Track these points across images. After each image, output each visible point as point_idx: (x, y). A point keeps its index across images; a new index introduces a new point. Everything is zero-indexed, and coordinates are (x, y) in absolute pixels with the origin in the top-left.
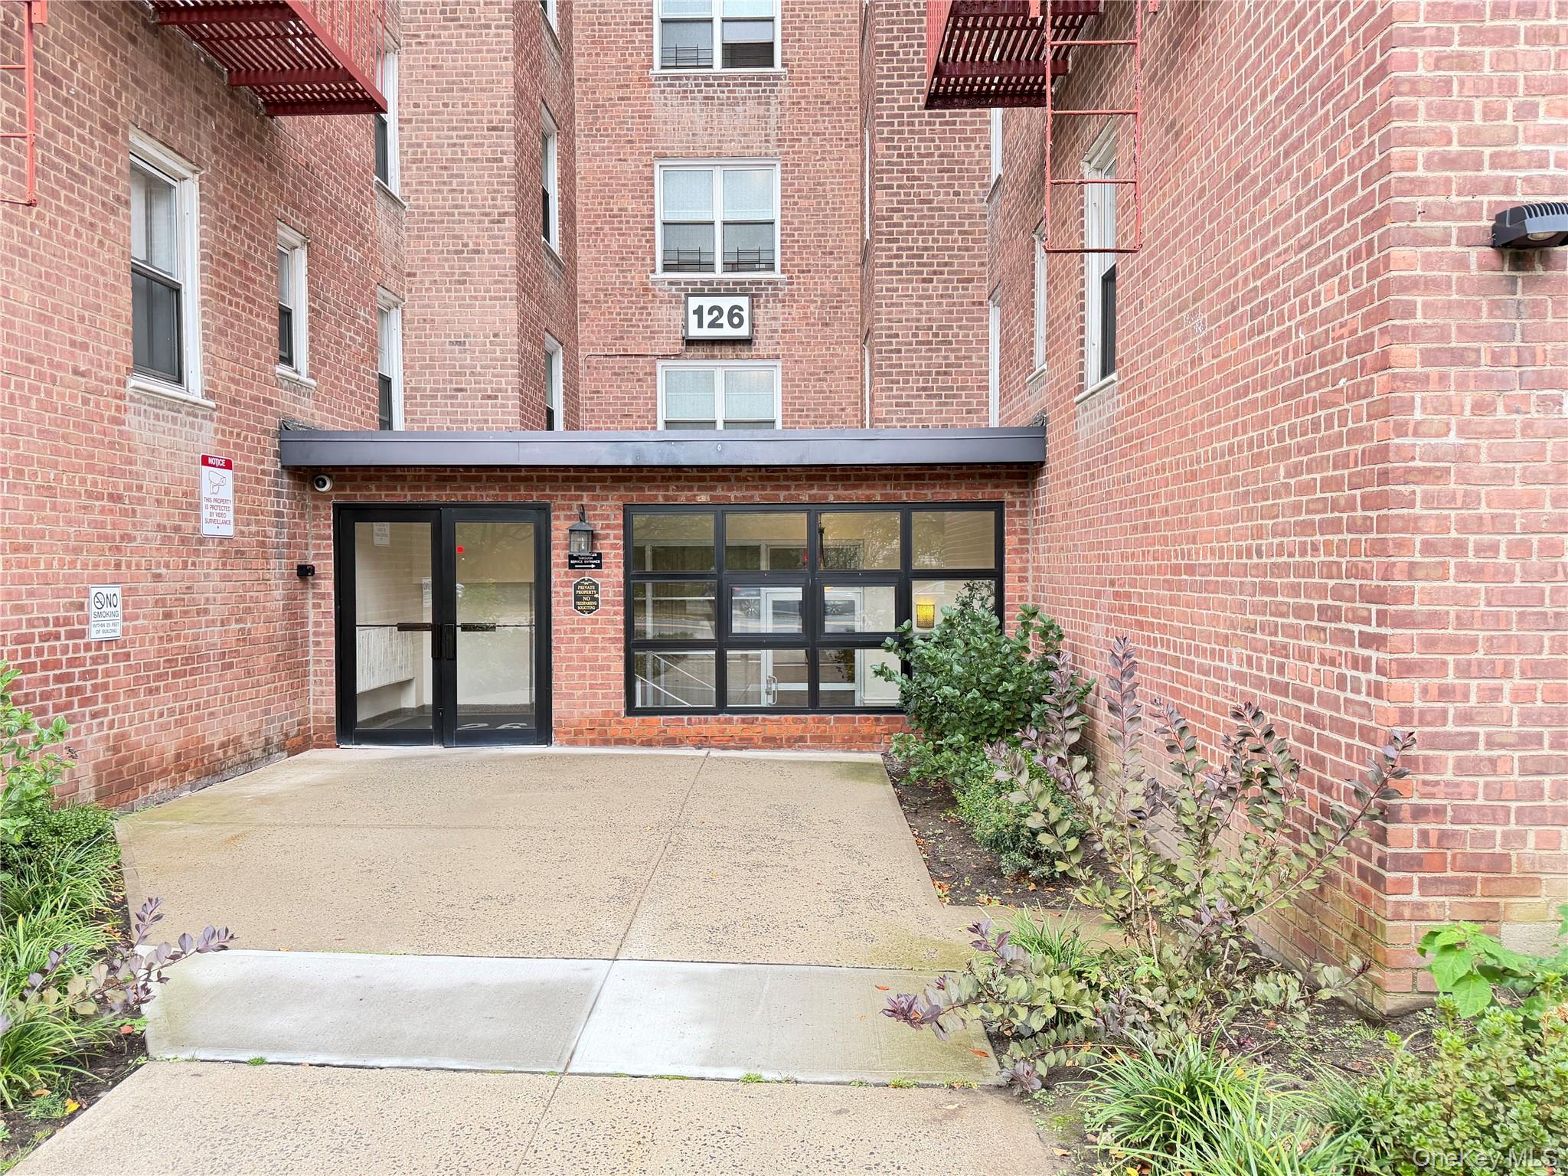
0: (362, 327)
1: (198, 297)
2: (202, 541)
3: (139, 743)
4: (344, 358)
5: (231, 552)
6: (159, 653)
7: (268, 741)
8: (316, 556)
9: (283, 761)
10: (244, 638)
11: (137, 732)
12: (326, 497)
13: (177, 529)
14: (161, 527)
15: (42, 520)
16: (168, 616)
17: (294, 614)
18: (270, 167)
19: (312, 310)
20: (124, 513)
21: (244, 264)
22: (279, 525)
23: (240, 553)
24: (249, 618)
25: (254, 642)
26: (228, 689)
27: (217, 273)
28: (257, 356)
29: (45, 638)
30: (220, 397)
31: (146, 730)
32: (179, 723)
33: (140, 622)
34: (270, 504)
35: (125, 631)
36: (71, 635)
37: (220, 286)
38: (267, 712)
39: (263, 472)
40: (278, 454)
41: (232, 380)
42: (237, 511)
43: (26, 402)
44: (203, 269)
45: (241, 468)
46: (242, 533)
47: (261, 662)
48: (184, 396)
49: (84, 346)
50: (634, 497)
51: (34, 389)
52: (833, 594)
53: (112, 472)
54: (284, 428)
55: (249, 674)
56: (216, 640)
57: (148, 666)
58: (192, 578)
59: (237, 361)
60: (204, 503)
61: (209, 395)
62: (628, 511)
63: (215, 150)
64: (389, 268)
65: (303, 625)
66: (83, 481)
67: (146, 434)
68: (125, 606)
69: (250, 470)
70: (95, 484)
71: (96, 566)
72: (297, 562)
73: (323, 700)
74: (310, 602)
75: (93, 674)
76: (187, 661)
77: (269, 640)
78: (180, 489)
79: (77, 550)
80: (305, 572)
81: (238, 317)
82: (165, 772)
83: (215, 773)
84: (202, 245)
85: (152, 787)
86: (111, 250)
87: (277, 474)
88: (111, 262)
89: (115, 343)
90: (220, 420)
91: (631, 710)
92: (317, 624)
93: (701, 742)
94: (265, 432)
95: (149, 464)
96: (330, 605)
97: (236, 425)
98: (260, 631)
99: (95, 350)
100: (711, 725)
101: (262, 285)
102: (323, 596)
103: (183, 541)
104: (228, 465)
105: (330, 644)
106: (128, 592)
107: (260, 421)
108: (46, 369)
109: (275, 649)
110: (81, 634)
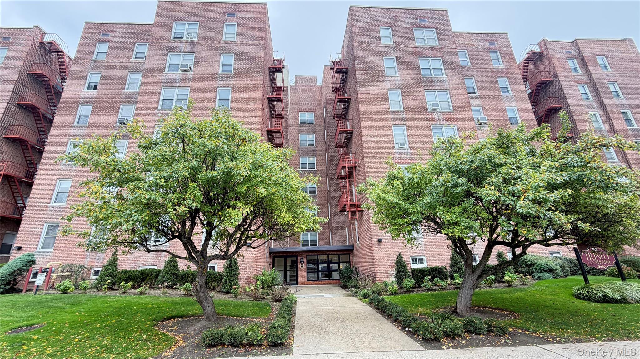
12: (272, 256)
22: (267, 259)
40: (269, 251)
50: (308, 254)
52: (331, 265)
62: (307, 256)
80: (270, 264)
87: (269, 253)
91: (307, 281)
93: (316, 284)
100: (317, 282)
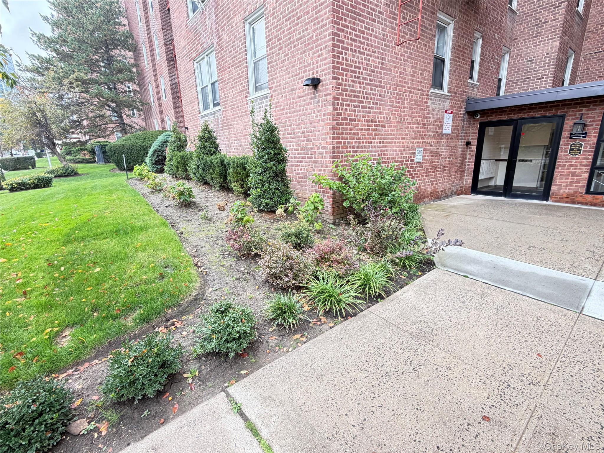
0: (496, 62)
1: (449, 62)
2: (443, 135)
3: (423, 189)
4: (488, 74)
5: (450, 138)
6: (430, 166)
7: (452, 191)
8: (472, 139)
9: (456, 197)
10: (450, 163)
11: (423, 186)
12: (478, 120)
13: (437, 132)
14: (433, 132)
15: (408, 131)
16: (432, 156)
17: (463, 156)
18: (475, 12)
19: (481, 59)
20: (425, 128)
21: (463, 48)
22: (463, 130)
23: (452, 138)
24: (452, 157)
25: (452, 164)
26: (444, 176)
27: (455, 53)
28: (463, 78)
29: (406, 161)
30: (452, 92)
31: (425, 185)
32: (432, 184)
33: (426, 158)
34: (461, 123)
35: (423, 160)
36: (412, 160)
37: (456, 57)
38: (453, 183)
39: (461, 114)
40: (465, 108)
41: (456, 86)
42: (452, 126)
43: (407, 100)
44: (452, 52)
45: (455, 113)
46: (453, 133)
47: (453, 169)
48: (442, 93)
49: (421, 82)
51: (409, 96)
53: (424, 117)
54: (468, 99)
55: (450, 173)
56: (443, 163)
57: (427, 169)
58: (439, 146)
59: (457, 80)
60: (444, 124)
61: (449, 92)
63: (460, 11)
64: (508, 39)
65: (465, 159)
66: (417, 120)
67: (433, 105)
68: (423, 153)
69: (457, 114)
70: (420, 121)
71: (418, 143)
72: (466, 141)
73: (468, 181)
74: (468, 153)
75: (415, 171)
76: (436, 168)
77: (456, 163)
78: (439, 121)
79: (414, 139)
80: (468, 144)
81: (459, 66)
82: (428, 197)
83: (439, 198)
84: (452, 44)
85: (425, 200)
86: (429, 52)
87: (464, 114)
88: (429, 56)
89: (428, 80)
90: (451, 99)
91: (588, 192)
92: (469, 159)
94: (463, 101)
95: (432, 114)
96: (474, 154)
97: (455, 100)
98: (454, 161)
99: (424, 83)
101: (468, 54)
102: (472, 151)
103: (438, 135)
104: (452, 113)
105: (472, 165)
106: (425, 150)
107: (461, 98)
108: (412, 90)
109: (457, 166)
110: (413, 160)
